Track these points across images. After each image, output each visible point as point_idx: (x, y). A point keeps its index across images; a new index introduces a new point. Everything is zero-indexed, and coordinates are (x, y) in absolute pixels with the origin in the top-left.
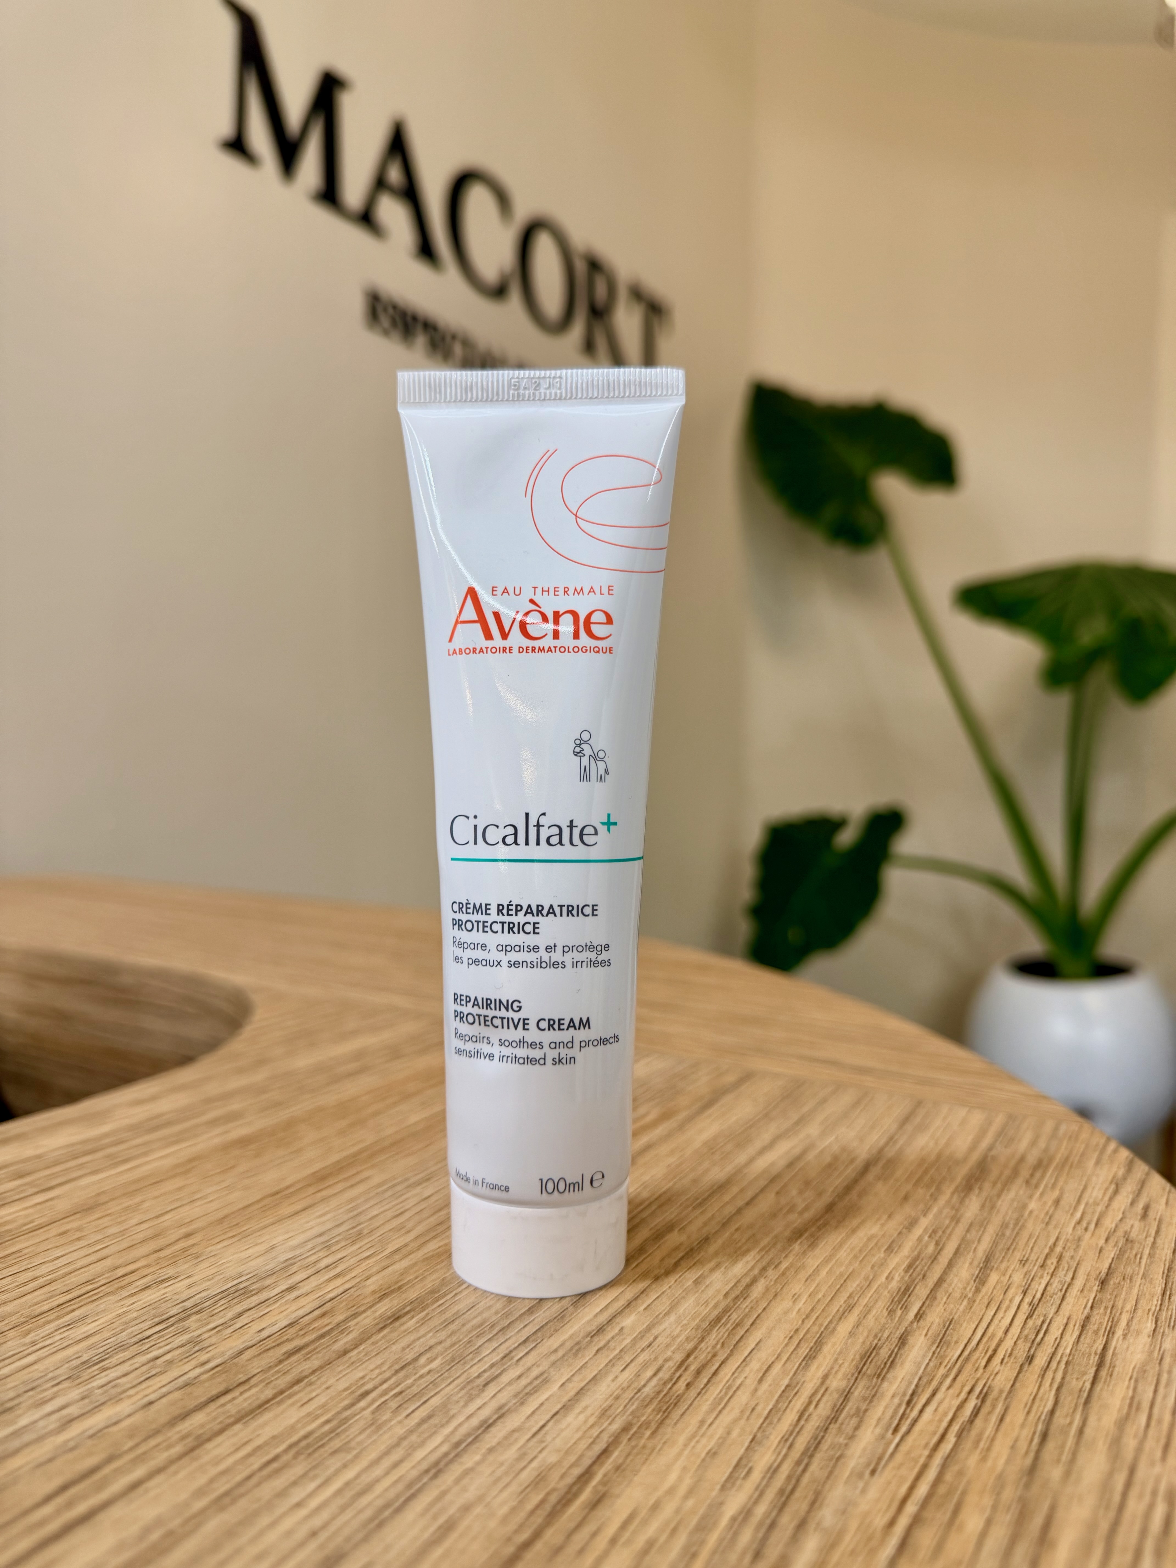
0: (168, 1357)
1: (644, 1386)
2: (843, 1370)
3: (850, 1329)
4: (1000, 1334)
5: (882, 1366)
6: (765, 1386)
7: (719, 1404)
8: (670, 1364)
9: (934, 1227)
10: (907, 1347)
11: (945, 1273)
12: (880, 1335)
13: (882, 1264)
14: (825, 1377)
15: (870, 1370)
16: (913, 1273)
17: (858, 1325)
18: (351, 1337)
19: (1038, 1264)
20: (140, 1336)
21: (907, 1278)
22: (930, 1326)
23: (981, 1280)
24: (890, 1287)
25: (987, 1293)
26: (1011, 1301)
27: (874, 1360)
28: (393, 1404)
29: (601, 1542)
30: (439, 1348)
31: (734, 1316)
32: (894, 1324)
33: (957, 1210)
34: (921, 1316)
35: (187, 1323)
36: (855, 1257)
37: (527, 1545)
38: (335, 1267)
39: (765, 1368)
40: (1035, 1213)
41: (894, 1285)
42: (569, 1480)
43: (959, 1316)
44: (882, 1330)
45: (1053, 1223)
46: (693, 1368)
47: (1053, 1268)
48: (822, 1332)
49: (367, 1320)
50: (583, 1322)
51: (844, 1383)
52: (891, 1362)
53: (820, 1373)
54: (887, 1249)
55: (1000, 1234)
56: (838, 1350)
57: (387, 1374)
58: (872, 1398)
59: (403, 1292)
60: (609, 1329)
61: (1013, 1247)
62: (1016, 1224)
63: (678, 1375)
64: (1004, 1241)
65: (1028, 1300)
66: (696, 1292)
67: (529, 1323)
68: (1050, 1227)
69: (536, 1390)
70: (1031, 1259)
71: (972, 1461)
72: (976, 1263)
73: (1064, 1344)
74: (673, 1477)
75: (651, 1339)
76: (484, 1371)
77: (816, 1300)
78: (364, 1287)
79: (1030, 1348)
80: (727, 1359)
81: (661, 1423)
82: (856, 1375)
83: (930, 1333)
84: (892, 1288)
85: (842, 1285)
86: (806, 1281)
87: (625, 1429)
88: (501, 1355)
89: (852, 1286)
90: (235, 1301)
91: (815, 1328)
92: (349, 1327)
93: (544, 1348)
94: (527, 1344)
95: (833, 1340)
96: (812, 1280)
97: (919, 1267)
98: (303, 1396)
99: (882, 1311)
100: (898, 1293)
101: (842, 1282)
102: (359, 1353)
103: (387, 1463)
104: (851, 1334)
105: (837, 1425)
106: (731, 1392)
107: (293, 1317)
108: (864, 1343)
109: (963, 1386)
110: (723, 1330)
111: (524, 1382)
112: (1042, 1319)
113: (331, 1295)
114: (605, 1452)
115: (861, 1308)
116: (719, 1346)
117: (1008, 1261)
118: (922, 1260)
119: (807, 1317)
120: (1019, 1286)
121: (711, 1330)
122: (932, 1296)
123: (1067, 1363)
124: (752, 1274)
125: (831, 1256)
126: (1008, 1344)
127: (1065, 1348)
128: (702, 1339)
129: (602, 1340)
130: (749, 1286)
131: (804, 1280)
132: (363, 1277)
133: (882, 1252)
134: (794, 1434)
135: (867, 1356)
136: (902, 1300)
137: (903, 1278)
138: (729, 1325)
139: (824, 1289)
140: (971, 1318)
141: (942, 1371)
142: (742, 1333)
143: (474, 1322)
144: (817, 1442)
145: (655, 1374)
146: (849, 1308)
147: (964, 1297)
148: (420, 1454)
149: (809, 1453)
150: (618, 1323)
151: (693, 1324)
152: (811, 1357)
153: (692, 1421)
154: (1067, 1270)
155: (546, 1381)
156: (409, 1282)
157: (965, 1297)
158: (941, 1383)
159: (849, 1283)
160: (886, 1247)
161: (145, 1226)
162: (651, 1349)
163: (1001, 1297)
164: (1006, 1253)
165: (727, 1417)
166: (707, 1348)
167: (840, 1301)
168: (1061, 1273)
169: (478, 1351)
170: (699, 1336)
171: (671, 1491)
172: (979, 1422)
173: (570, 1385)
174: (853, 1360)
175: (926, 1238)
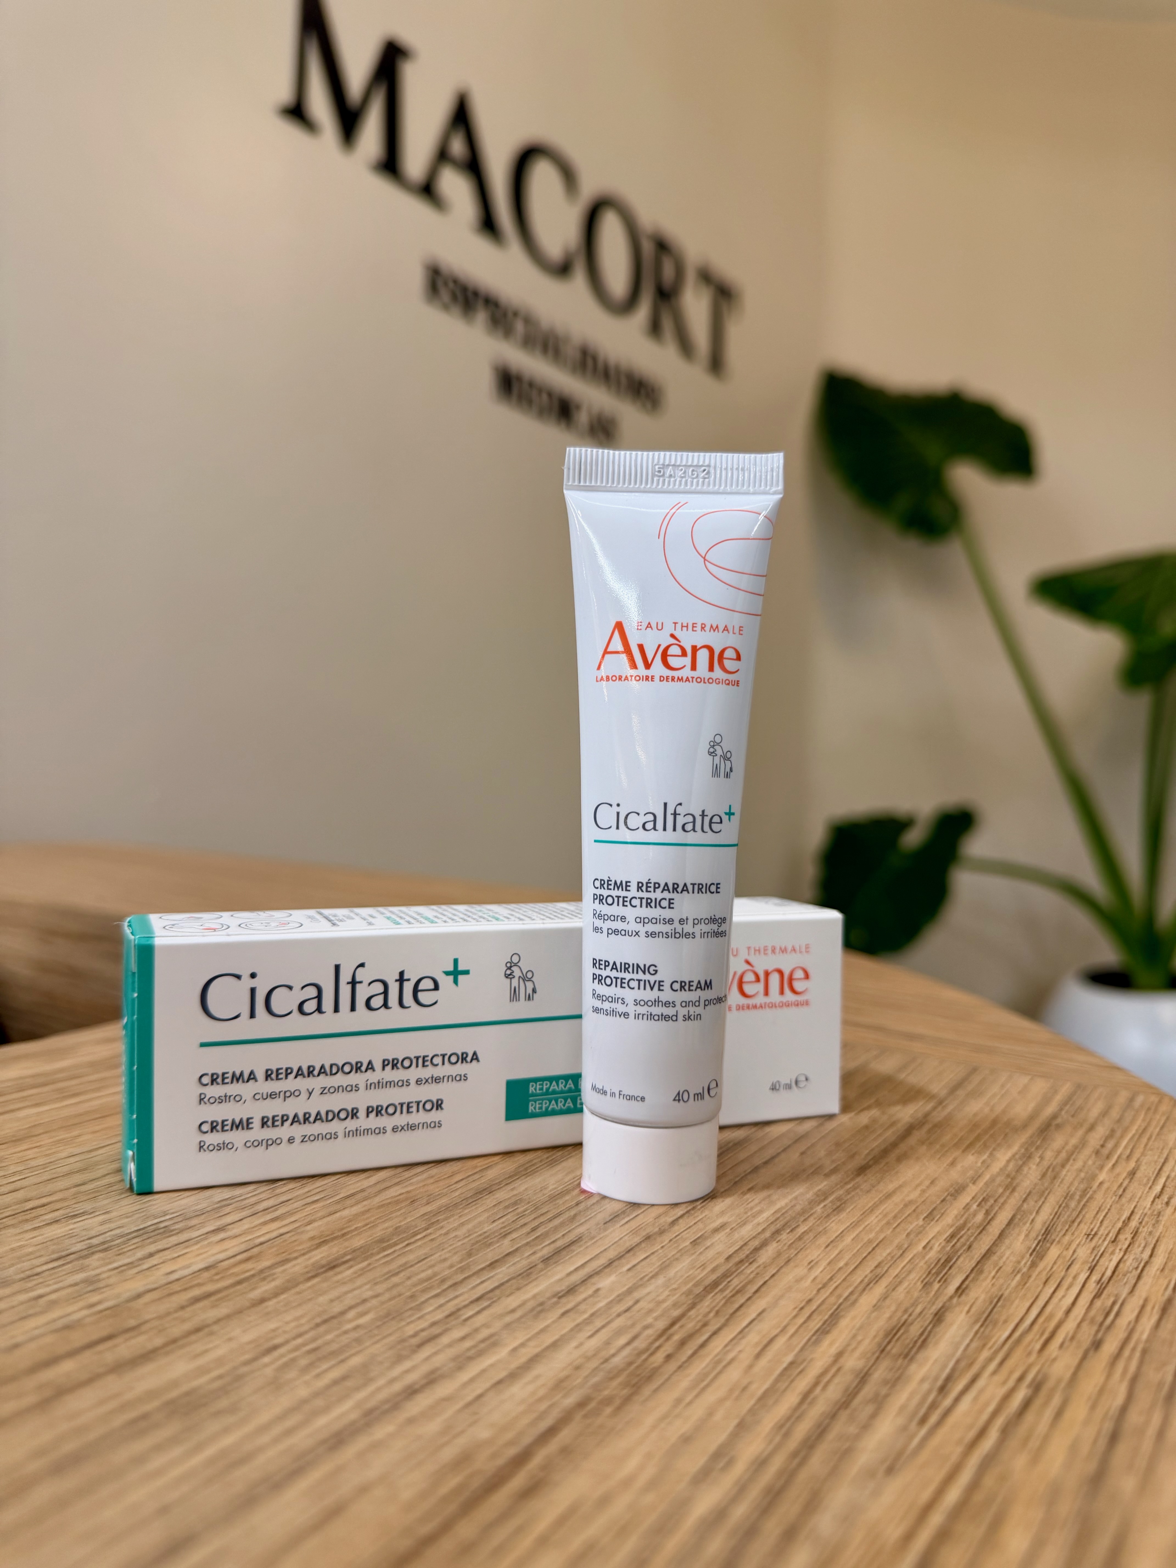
0: (53, 1297)
1: (613, 1355)
2: (861, 1349)
3: (875, 1302)
4: (1060, 1314)
5: (911, 1345)
6: (763, 1362)
7: (703, 1381)
8: (649, 1332)
9: (985, 1195)
10: (943, 1324)
11: (995, 1244)
12: (910, 1310)
13: (920, 1233)
14: (839, 1355)
15: (895, 1348)
16: (956, 1243)
17: (885, 1297)
18: (273, 1284)
19: (1108, 1239)
20: (28, 1273)
21: (948, 1248)
22: (974, 1303)
23: (1038, 1253)
24: (927, 1258)
25: (1044, 1269)
26: (1075, 1278)
27: (903, 1338)
28: (303, 1362)
29: (527, 1542)
30: (374, 1302)
31: (735, 1282)
32: (928, 1299)
33: (1013, 1179)
34: (963, 1291)
35: (87, 1262)
36: (888, 1223)
37: (429, 1540)
38: (276, 1210)
39: (765, 1342)
40: (1105, 1186)
41: (932, 1255)
42: (501, 1461)
43: (1010, 1293)
44: (915, 1304)
45: (1128, 1195)
46: (677, 1338)
47: (1127, 1243)
48: (841, 1304)
49: (297, 1267)
50: (553, 1280)
51: (860, 1364)
52: (923, 1342)
53: (833, 1350)
54: (926, 1217)
55: (1063, 1206)
56: (858, 1325)
57: (306, 1328)
58: (895, 1382)
59: (346, 1240)
60: (581, 1290)
61: (1078, 1220)
62: (1082, 1197)
63: (657, 1344)
64: (1068, 1213)
65: (1095, 1277)
66: (693, 1254)
67: (489, 1279)
68: (1124, 1200)
69: (480, 1354)
70: (1100, 1233)
71: (1020, 1462)
72: (1033, 1235)
73: (1139, 1328)
74: (633, 1463)
75: (630, 1303)
76: (423, 1330)
77: (837, 1268)
78: (302, 1232)
79: (1098, 1331)
80: (720, 1329)
81: (627, 1400)
82: (877, 1355)
83: (973, 1310)
84: (930, 1258)
85: (869, 1253)
86: (827, 1247)
87: (581, 1405)
88: (447, 1313)
89: (882, 1254)
90: (151, 1240)
91: (832, 1299)
92: (274, 1274)
93: (497, 1309)
94: (480, 1303)
95: (853, 1313)
96: (833, 1247)
97: (965, 1237)
98: (198, 1347)
99: (915, 1284)
100: (936, 1264)
101: (870, 1249)
102: (278, 1303)
103: (277, 1430)
104: (876, 1307)
105: (848, 1411)
106: (721, 1366)
107: (212, 1260)
108: (890, 1318)
109: (1011, 1373)
110: (720, 1297)
111: (468, 1344)
112: (1112, 1299)
113: (262, 1239)
114: (552, 1431)
115: (891, 1279)
116: (712, 1315)
117: (1073, 1234)
118: (968, 1230)
119: (824, 1286)
120: (1084, 1263)
121: (705, 1296)
122: (978, 1268)
123: (1144, 1352)
124: (763, 1237)
125: (858, 1222)
126: (1070, 1326)
127: (1142, 1333)
128: (693, 1306)
129: (570, 1302)
130: (757, 1250)
131: (824, 1246)
132: (305, 1222)
133: (921, 1220)
134: (793, 1419)
135: (893, 1333)
136: (941, 1272)
137: (944, 1247)
138: (727, 1292)
139: (847, 1257)
140: (1025, 1295)
141: (985, 1354)
142: (742, 1301)
143: (423, 1275)
144: (821, 1431)
145: (628, 1343)
146: (876, 1279)
147: (1015, 1271)
148: (322, 1421)
149: (810, 1444)
150: (594, 1284)
151: (685, 1289)
152: (824, 1330)
153: (666, 1399)
154: (1145, 1247)
155: (495, 1344)
156: (356, 1229)
157: (1018, 1272)
158: (983, 1368)
159: (878, 1251)
160: (925, 1215)
161: (72, 1160)
162: (628, 1314)
163: (1063, 1273)
164: (1070, 1226)
165: (711, 1397)
166: (697, 1316)
167: (866, 1270)
168: (1136, 1250)
169: (419, 1307)
170: (690, 1302)
171: (627, 1482)
172: (1029, 1417)
173: (523, 1350)
174: (875, 1337)
175: (975, 1206)
